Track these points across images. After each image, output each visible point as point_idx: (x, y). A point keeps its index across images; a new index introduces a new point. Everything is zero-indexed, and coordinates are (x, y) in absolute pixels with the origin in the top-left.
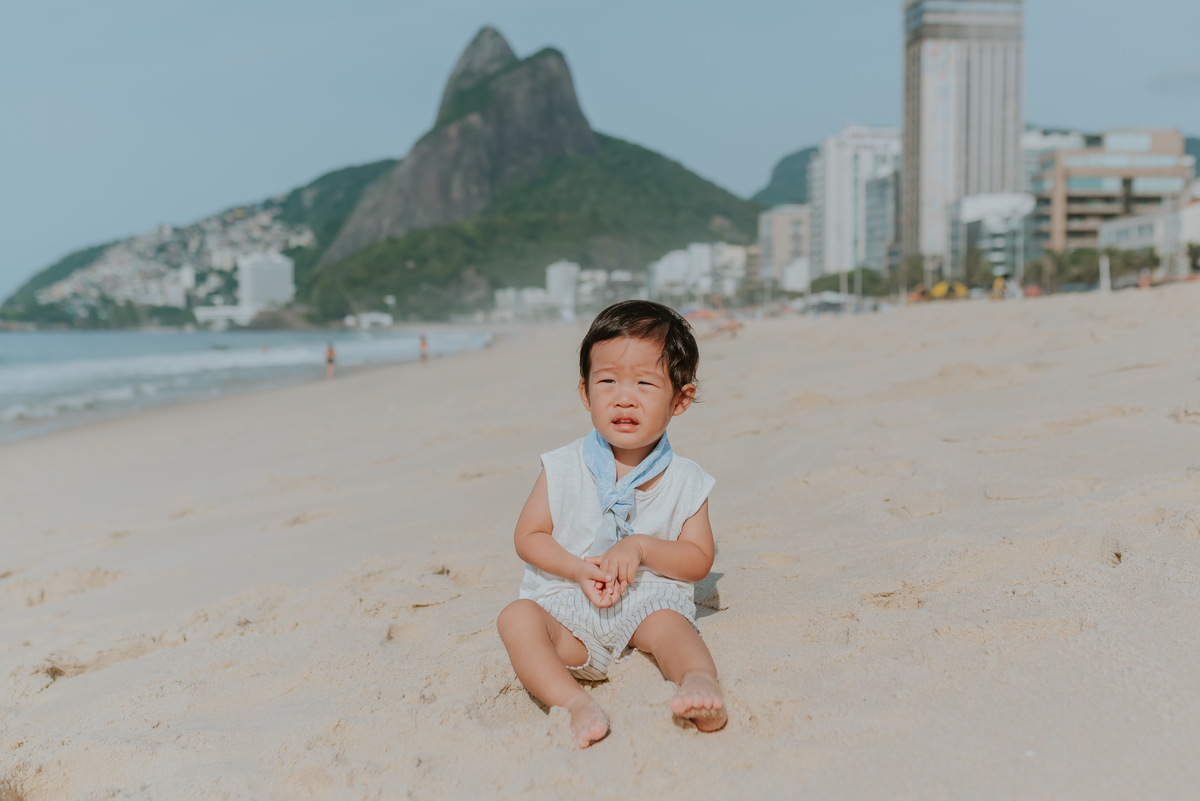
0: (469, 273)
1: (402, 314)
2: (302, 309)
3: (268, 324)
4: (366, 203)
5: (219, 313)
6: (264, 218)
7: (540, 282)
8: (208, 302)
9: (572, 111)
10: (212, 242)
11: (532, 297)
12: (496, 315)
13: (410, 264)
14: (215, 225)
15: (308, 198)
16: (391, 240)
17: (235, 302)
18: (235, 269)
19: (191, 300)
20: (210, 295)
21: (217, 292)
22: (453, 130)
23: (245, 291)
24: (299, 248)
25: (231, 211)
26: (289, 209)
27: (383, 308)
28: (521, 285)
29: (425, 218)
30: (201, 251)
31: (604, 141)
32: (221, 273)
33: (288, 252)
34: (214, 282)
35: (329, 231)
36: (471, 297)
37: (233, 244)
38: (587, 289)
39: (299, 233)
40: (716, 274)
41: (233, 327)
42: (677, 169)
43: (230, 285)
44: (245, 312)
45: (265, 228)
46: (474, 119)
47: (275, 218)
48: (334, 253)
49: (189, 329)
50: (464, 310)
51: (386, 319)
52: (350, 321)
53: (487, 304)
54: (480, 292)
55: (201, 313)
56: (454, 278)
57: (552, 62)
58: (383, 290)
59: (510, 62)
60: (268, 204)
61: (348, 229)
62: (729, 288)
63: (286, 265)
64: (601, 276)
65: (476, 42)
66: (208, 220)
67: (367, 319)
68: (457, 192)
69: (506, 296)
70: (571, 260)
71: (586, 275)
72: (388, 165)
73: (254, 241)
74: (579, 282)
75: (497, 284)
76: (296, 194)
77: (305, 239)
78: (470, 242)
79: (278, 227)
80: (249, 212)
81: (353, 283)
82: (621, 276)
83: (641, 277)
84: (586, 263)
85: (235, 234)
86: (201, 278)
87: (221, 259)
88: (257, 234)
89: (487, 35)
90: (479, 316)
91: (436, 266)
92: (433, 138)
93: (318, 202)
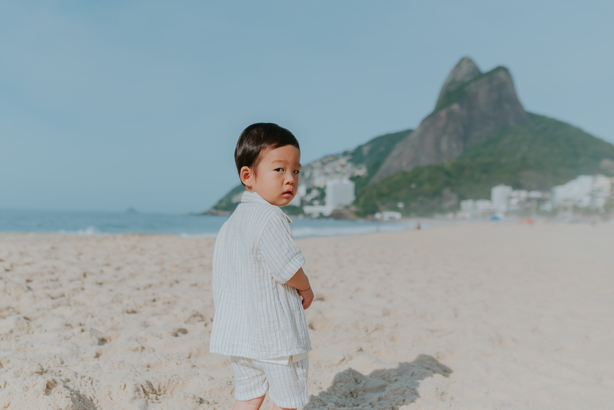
0: (447, 191)
1: (406, 213)
2: (353, 208)
3: (337, 216)
4: (395, 153)
5: (315, 209)
6: (343, 161)
7: (488, 197)
8: (311, 204)
9: (514, 101)
10: (316, 173)
11: (482, 205)
12: (460, 214)
13: (413, 186)
14: (318, 164)
15: (366, 150)
16: (404, 173)
17: (323, 203)
18: (325, 187)
19: (303, 202)
20: (313, 200)
21: (316, 199)
22: (443, 113)
23: (329, 198)
24: (358, 177)
25: (326, 157)
26: (356, 156)
27: (396, 209)
28: (476, 198)
29: (425, 161)
30: (311, 178)
31: (533, 117)
32: (319, 189)
33: (353, 179)
34: (315, 193)
35: (374, 168)
36: (447, 205)
37: (326, 174)
38: (514, 201)
39: (360, 168)
40: (593, 195)
41: (321, 216)
42: (579, 132)
43: (322, 196)
44: (328, 209)
45: (343, 166)
46: (455, 107)
47: (349, 161)
48: (376, 179)
49: (301, 217)
50: (443, 211)
51: (397, 215)
52: (378, 216)
53: (456, 208)
54: (452, 202)
55: (307, 209)
56: (436, 194)
57: (502, 74)
58: (397, 200)
59: (477, 75)
60: (345, 154)
61: (384, 167)
62: (600, 202)
63: (351, 186)
64: (523, 194)
65: (458, 66)
66: (315, 162)
67: (387, 215)
68: (444, 146)
69: (467, 204)
70: (507, 184)
71: (515, 193)
72: (408, 132)
73: (337, 173)
74: (510, 198)
75: (462, 197)
76: (359, 149)
77: (361, 171)
78: (448, 174)
79: (349, 165)
80: (335, 157)
81: (381, 196)
82: (535, 194)
83: (547, 195)
84: (517, 186)
85: (328, 169)
86: (309, 191)
87: (319, 181)
88: (339, 169)
89: (466, 61)
90: (450, 215)
91: (427, 187)
92: (432, 118)
93: (371, 152)
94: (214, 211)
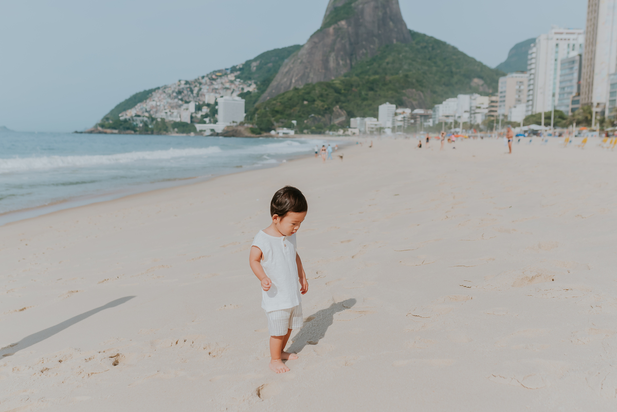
0: (336, 108)
1: (300, 130)
2: (248, 125)
3: (229, 133)
4: (284, 69)
5: (207, 127)
6: (232, 77)
7: (375, 115)
8: (202, 122)
9: (397, 19)
10: (205, 89)
11: (370, 121)
12: (350, 131)
14: (206, 80)
15: (254, 65)
16: (296, 89)
17: (215, 121)
18: (216, 103)
19: (193, 120)
20: (203, 117)
21: (206, 116)
22: (331, 30)
23: (220, 116)
24: (249, 92)
25: (215, 72)
26: (244, 72)
27: (290, 126)
28: (364, 116)
29: (314, 78)
30: (200, 93)
31: (414, 34)
32: (208, 105)
33: (242, 95)
34: (205, 110)
35: (264, 84)
36: (336, 121)
37: (215, 90)
38: (400, 118)
39: (249, 85)
40: (472, 112)
41: (214, 134)
42: (454, 50)
43: (213, 112)
44: (220, 127)
45: (232, 82)
46: (343, 23)
47: (237, 77)
48: (266, 96)
49: (192, 134)
50: (333, 128)
51: (292, 132)
52: (273, 132)
53: (346, 125)
54: (342, 118)
55: (199, 127)
56: (328, 111)
58: (290, 117)
60: (233, 69)
61: (274, 83)
62: (479, 119)
63: (241, 102)
64: (408, 111)
66: (203, 77)
67: (282, 131)
68: (332, 64)
69: (355, 122)
70: (391, 103)
71: (400, 110)
72: (297, 48)
73: (226, 89)
74: (396, 114)
75: (351, 115)
76: (248, 64)
77: (252, 88)
78: (337, 91)
79: (238, 81)
80: (223, 73)
81: (275, 112)
82: (419, 111)
83: (430, 112)
84: (400, 104)
85: (216, 85)
86: (198, 108)
87: (209, 98)
88: (227, 85)
90: (340, 132)
91: (319, 103)
92: (320, 34)
93: (259, 68)
94: (100, 129)
